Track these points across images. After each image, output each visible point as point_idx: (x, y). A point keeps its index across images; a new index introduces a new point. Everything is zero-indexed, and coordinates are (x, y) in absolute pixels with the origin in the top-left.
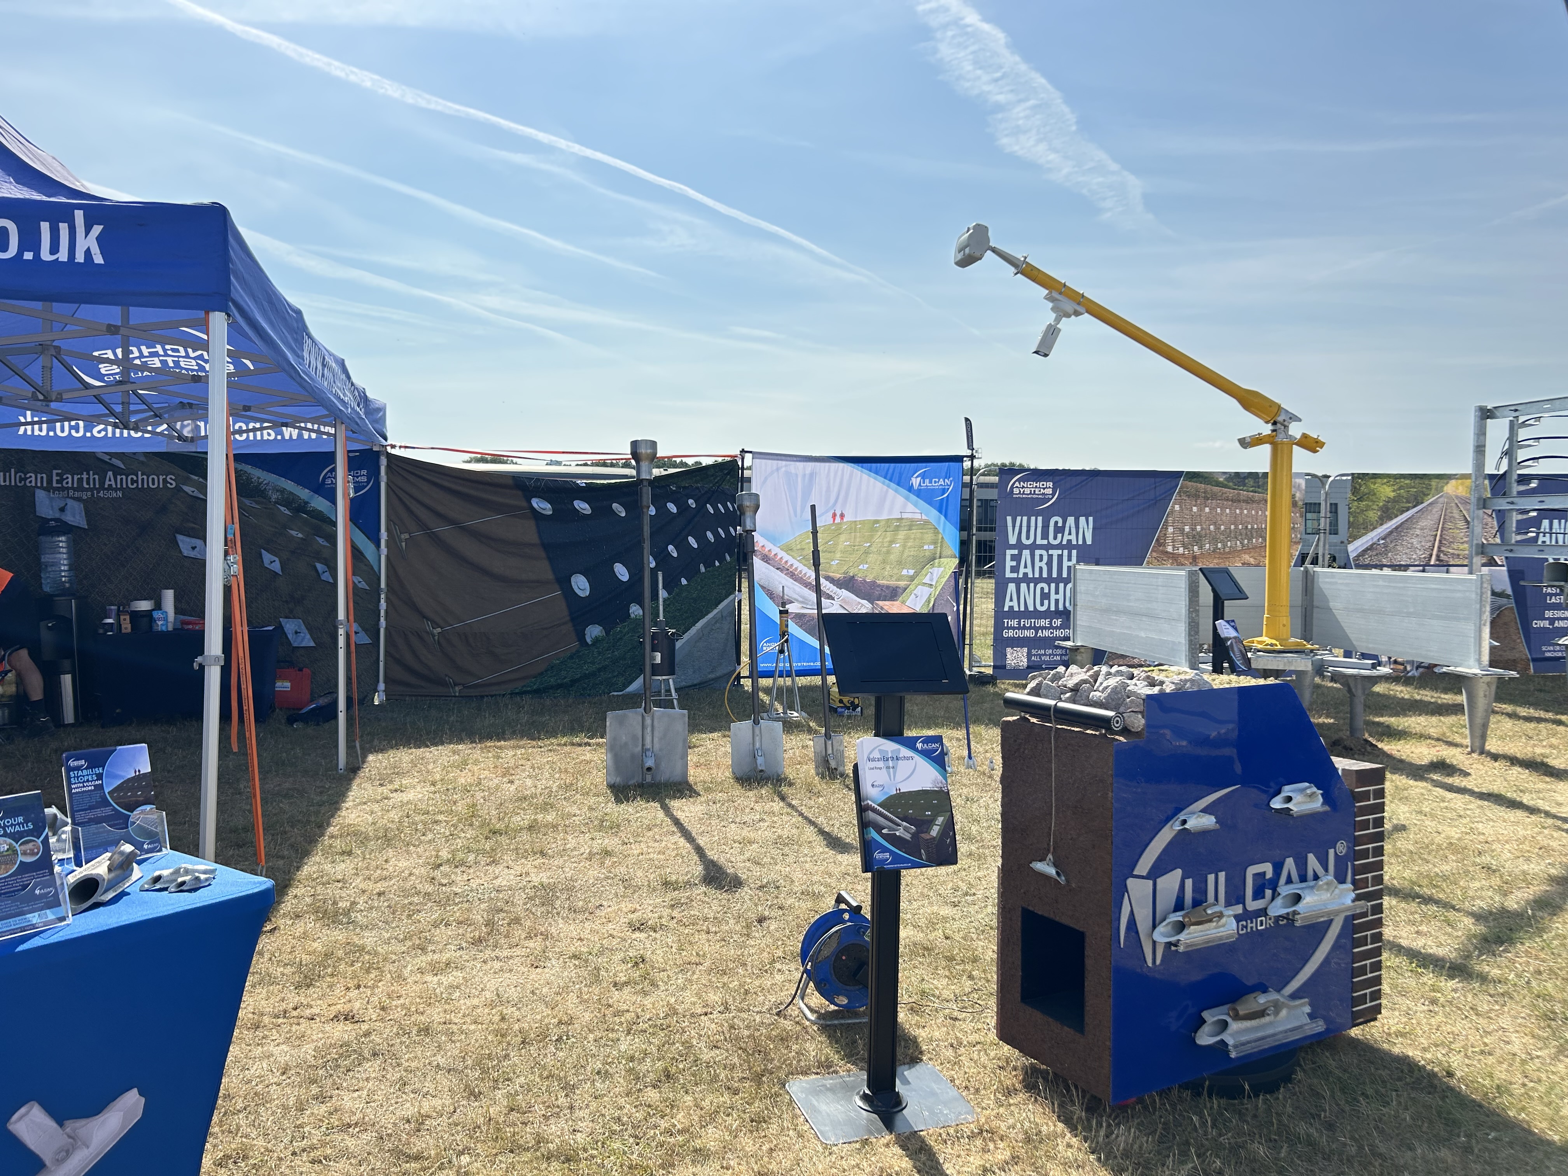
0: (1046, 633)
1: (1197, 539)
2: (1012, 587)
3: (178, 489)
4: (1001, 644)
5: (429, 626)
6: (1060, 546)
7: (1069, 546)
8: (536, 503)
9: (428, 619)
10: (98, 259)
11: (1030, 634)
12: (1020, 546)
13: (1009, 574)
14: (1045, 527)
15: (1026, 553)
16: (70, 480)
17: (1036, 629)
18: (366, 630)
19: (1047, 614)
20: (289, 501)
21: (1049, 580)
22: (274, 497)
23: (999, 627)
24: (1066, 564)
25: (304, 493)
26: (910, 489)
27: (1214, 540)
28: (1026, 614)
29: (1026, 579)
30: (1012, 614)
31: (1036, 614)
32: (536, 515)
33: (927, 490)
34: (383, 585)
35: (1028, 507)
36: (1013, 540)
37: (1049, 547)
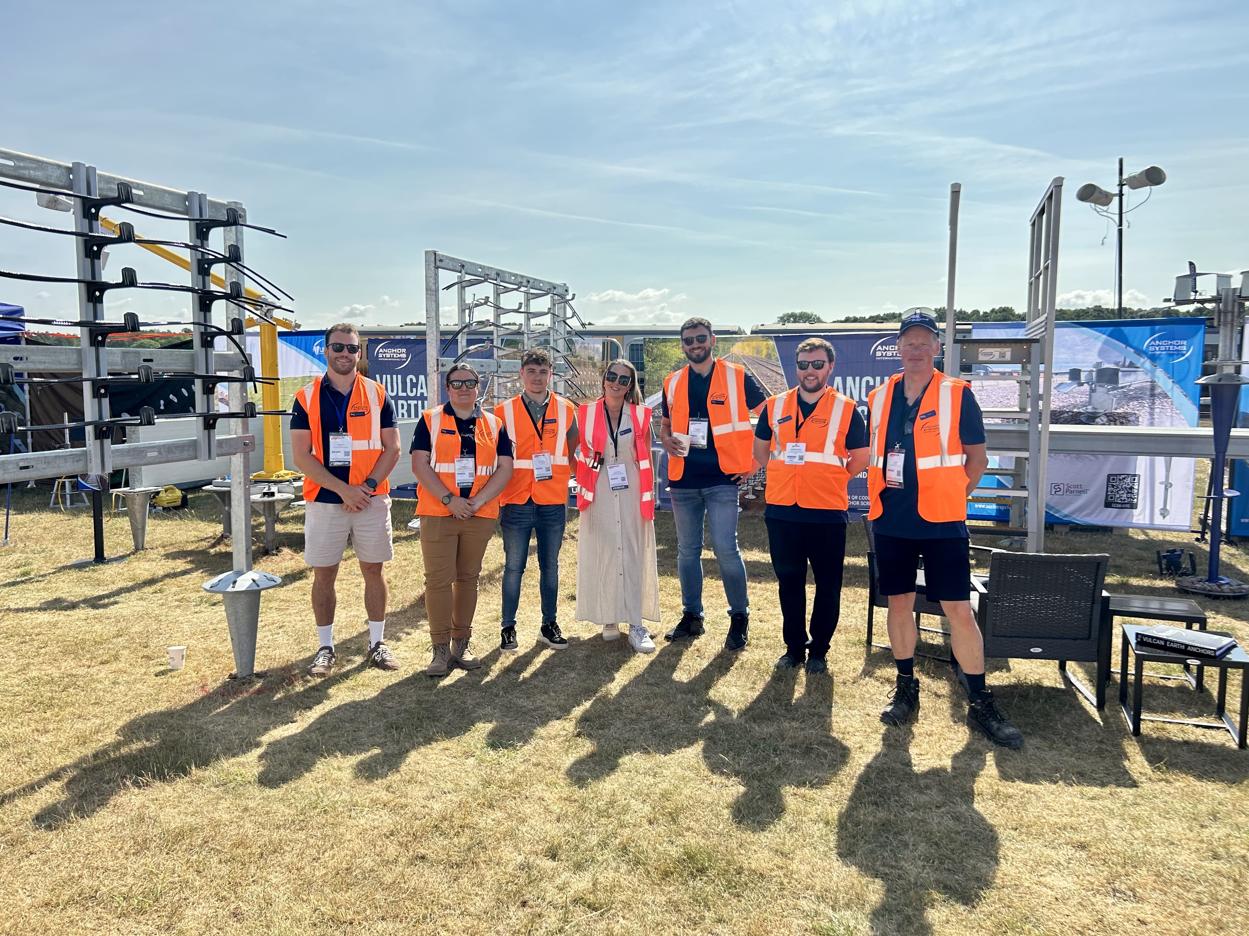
6: (415, 398)
14: (404, 383)
35: (390, 368)
37: (407, 398)
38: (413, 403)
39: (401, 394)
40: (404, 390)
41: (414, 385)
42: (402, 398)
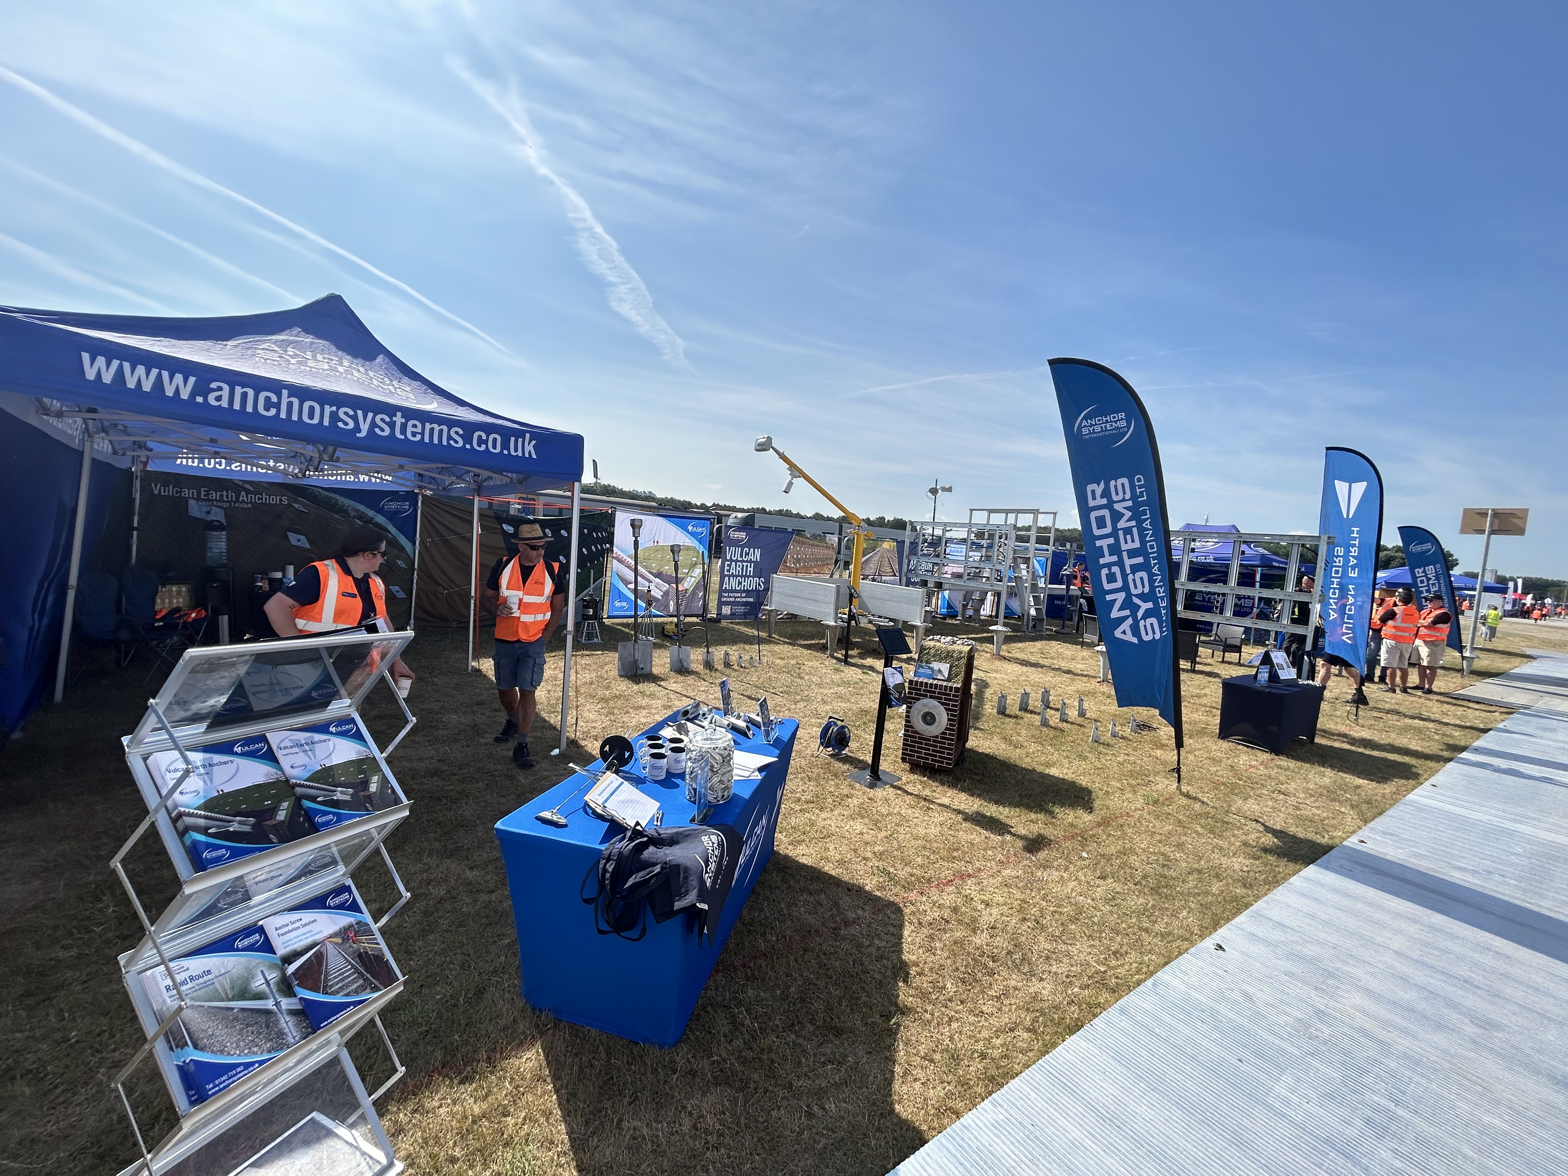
0: (739, 599)
1: (798, 561)
2: (727, 578)
3: (290, 505)
4: (721, 604)
5: (440, 589)
6: (747, 561)
7: (751, 562)
8: (504, 526)
9: (440, 585)
10: (534, 456)
11: (732, 599)
12: (731, 560)
13: (726, 573)
14: (742, 553)
15: (734, 563)
16: (214, 495)
17: (735, 598)
18: (403, 591)
19: (740, 591)
20: (362, 516)
21: (741, 576)
22: (353, 514)
23: (720, 596)
24: (749, 569)
25: (371, 513)
26: (688, 531)
27: (804, 562)
28: (732, 591)
29: (733, 575)
30: (726, 591)
31: (736, 591)
32: (504, 533)
33: (695, 532)
34: (416, 566)
35: (736, 543)
36: (728, 558)
37: (743, 561)
38: (745, 564)
39: (739, 559)
40: (741, 557)
41: (747, 554)
42: (739, 561)
